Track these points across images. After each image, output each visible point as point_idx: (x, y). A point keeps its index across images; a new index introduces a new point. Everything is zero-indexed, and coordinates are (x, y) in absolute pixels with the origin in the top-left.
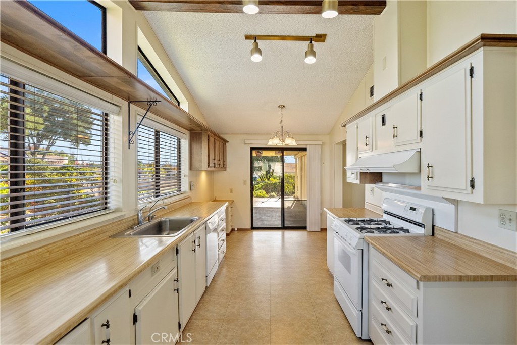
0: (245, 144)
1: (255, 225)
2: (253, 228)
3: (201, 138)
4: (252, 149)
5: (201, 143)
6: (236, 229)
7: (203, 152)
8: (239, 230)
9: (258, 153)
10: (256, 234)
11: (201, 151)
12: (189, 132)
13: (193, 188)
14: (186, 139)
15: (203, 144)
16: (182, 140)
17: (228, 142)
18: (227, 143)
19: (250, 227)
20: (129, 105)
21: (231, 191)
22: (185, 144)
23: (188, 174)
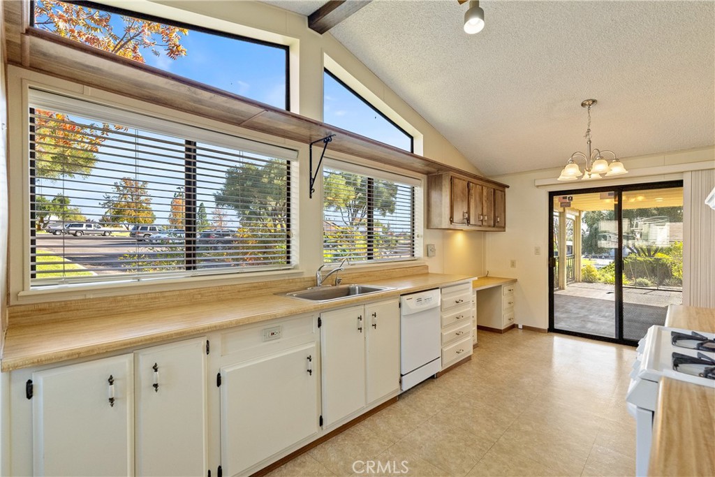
0: (538, 186)
1: (557, 326)
2: (552, 329)
3: (441, 183)
4: (552, 195)
5: (441, 190)
6: (520, 327)
7: (443, 202)
8: (525, 328)
9: (564, 201)
10: (557, 340)
11: (441, 201)
12: (425, 176)
13: (430, 253)
14: (420, 186)
15: (444, 189)
16: (416, 188)
17: (508, 187)
18: (506, 189)
19: (546, 326)
20: (311, 147)
21: (513, 264)
22: (420, 192)
23: (422, 234)
